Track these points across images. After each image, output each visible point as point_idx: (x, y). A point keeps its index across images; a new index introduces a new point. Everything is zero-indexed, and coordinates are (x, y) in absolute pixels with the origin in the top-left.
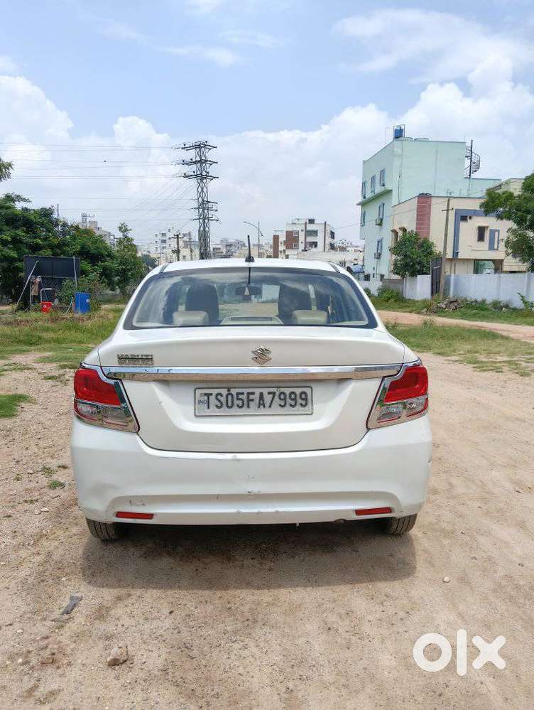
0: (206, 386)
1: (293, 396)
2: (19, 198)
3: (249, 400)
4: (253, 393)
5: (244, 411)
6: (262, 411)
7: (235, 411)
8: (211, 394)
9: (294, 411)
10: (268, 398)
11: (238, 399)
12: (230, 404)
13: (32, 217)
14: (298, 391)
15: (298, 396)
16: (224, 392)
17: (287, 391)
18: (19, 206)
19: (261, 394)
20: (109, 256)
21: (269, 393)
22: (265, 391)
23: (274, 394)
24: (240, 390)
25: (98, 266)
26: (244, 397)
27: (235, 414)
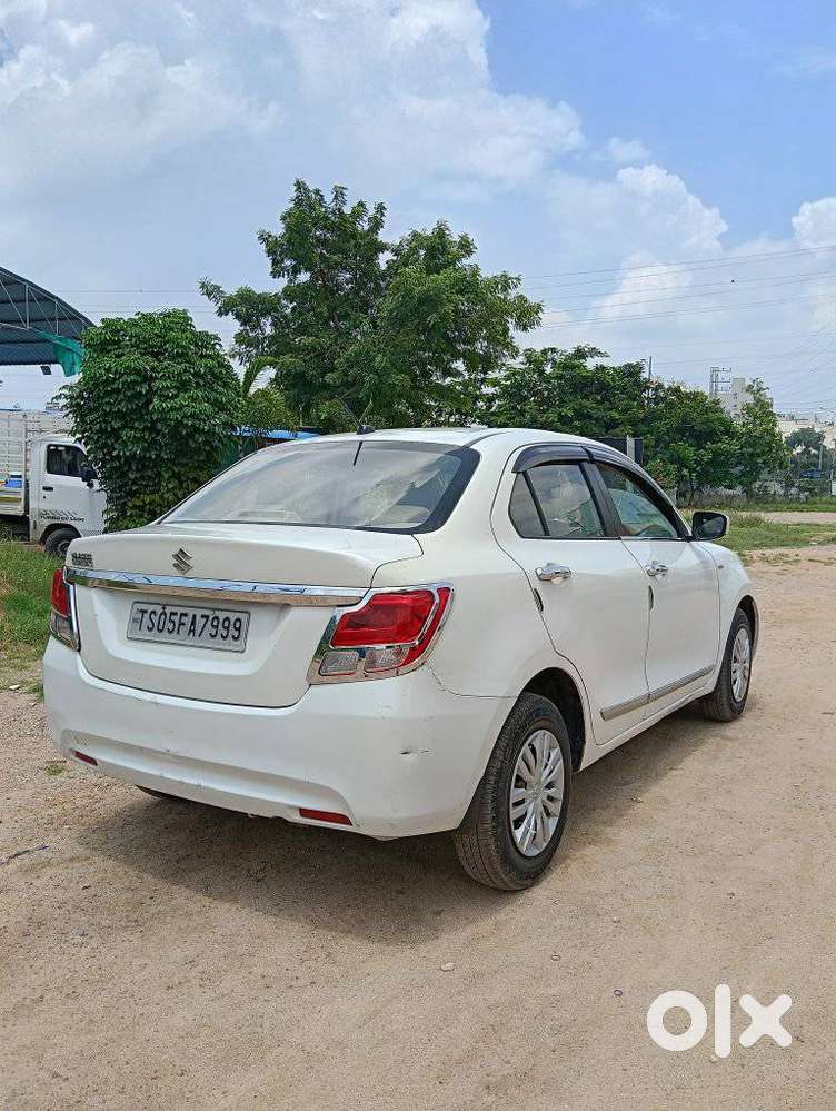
0: (145, 600)
1: (226, 624)
2: (595, 352)
3: (181, 624)
4: (186, 615)
5: (173, 638)
6: (191, 640)
7: (164, 636)
8: (146, 611)
9: (224, 644)
10: (200, 622)
11: (170, 621)
12: (161, 628)
13: (608, 379)
14: (233, 617)
15: (232, 623)
16: (159, 610)
17: (222, 616)
18: (591, 364)
19: (194, 616)
20: (726, 432)
21: (203, 616)
22: (199, 613)
23: (207, 617)
24: (174, 609)
25: (705, 449)
26: (176, 619)
27: (164, 640)
